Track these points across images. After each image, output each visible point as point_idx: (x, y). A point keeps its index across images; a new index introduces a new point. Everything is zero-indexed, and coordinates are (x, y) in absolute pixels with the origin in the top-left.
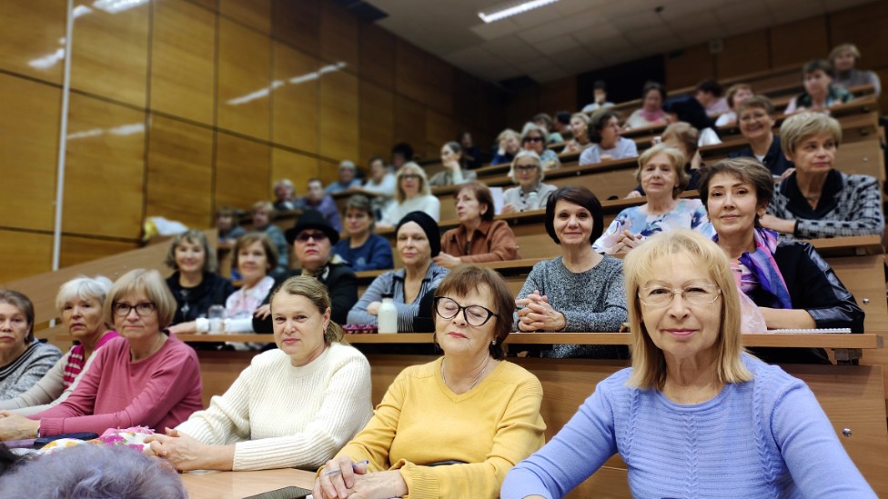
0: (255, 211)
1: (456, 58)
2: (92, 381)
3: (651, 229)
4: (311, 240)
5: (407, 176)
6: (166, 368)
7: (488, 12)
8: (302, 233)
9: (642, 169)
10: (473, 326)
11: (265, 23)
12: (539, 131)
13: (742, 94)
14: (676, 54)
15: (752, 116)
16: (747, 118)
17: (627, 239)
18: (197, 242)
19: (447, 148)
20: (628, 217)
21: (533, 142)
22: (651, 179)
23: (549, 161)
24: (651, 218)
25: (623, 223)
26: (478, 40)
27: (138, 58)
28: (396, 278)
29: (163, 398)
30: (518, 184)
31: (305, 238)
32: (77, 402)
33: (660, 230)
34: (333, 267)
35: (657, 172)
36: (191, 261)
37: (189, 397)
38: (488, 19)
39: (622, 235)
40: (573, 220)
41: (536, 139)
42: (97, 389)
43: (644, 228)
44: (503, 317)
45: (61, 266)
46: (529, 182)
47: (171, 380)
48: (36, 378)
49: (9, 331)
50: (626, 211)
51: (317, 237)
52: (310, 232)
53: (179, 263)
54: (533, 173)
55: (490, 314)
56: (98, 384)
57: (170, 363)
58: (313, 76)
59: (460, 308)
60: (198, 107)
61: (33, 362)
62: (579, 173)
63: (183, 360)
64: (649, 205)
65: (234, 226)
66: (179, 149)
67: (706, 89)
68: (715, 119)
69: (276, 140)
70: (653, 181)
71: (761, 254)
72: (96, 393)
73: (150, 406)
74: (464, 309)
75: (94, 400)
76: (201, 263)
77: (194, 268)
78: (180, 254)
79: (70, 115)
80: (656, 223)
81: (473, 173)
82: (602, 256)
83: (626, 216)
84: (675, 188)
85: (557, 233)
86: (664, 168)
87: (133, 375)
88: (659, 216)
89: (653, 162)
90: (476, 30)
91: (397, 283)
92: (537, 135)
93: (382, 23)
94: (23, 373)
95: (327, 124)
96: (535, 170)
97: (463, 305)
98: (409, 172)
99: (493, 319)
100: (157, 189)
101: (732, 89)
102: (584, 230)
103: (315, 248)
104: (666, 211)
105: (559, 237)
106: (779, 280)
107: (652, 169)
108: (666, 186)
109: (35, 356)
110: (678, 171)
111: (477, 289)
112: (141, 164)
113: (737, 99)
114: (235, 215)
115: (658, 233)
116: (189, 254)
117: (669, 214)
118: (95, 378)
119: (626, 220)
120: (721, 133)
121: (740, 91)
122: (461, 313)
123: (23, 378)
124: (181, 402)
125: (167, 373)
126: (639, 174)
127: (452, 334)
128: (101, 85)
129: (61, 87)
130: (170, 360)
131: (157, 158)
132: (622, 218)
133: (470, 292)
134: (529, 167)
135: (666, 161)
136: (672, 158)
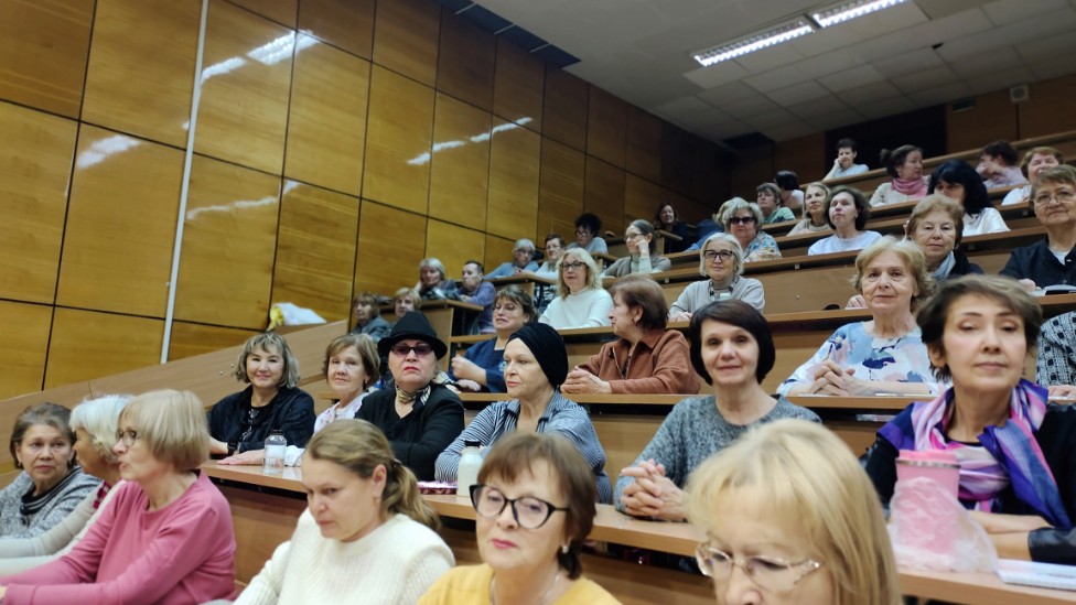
0: (398, 299)
1: (668, 110)
2: (102, 531)
3: (879, 358)
4: (412, 354)
5: (568, 265)
6: (174, 525)
7: (707, 53)
8: (400, 344)
9: (861, 274)
10: (526, 529)
11: (428, 72)
12: (750, 209)
13: (1042, 161)
14: (961, 104)
15: (1053, 195)
16: (1045, 196)
17: (831, 373)
18: (273, 350)
19: (633, 228)
20: (847, 338)
21: (741, 223)
22: (875, 289)
23: (765, 249)
24: (879, 342)
25: (839, 347)
26: (694, 89)
27: (274, 114)
28: (507, 412)
29: (168, 565)
30: (708, 278)
31: (405, 350)
32: (80, 557)
33: (891, 360)
34: (435, 387)
35: (884, 279)
36: (265, 374)
37: (209, 564)
38: (706, 62)
39: (825, 367)
40: (727, 348)
41: (746, 220)
42: (105, 541)
43: (868, 356)
44: (575, 510)
45: (169, 359)
46: (722, 273)
47: (180, 543)
48: (65, 512)
49: (49, 459)
50: (844, 329)
51: (419, 350)
52: (412, 344)
53: (250, 375)
54: (729, 261)
55: (551, 509)
56: (108, 536)
57: (179, 519)
58: (485, 137)
59: (506, 501)
60: (342, 171)
61: (69, 493)
62: (797, 267)
63: (199, 514)
64: (877, 324)
65: (373, 316)
66: (317, 221)
67: (994, 153)
68: (1002, 195)
69: (433, 213)
70: (878, 293)
71: (1016, 432)
72: (104, 546)
73: (147, 577)
74: (513, 502)
75: (100, 557)
76: (277, 377)
77: (268, 382)
78: (252, 365)
79: (191, 182)
80: (886, 350)
81: (665, 261)
82: (775, 401)
83: (844, 337)
84: (913, 299)
85: (708, 369)
86: (894, 273)
87: (147, 528)
88: (890, 340)
89: (876, 264)
90: (691, 76)
91: (509, 418)
92: (747, 215)
93: (570, 69)
94: (55, 505)
95: (498, 191)
96: (733, 257)
97: (511, 497)
98: (570, 260)
99: (557, 517)
100: (287, 269)
101: (1028, 154)
102: (744, 363)
103: (416, 365)
104: (902, 334)
105: (710, 374)
106: (1047, 476)
107: (876, 274)
108: (899, 298)
109: (72, 485)
110: (917, 275)
111: (530, 470)
112: (273, 238)
113: (1032, 168)
114: (376, 303)
115: (890, 365)
116: (263, 365)
117: (905, 337)
118: (105, 527)
119: (844, 342)
120: (1009, 215)
121: (1037, 157)
122: (509, 509)
123: (53, 512)
124: (198, 569)
125: (176, 532)
126: (858, 282)
127: (496, 541)
128: (230, 147)
129: (185, 150)
130: (182, 514)
131: (288, 233)
132: (838, 339)
133: (519, 477)
134: (724, 253)
135: (897, 263)
136: (904, 258)
